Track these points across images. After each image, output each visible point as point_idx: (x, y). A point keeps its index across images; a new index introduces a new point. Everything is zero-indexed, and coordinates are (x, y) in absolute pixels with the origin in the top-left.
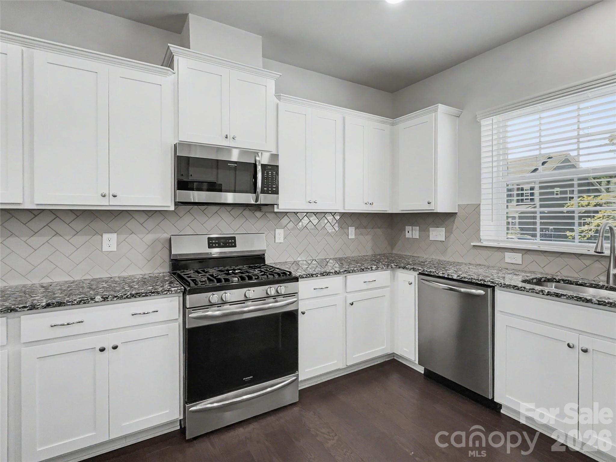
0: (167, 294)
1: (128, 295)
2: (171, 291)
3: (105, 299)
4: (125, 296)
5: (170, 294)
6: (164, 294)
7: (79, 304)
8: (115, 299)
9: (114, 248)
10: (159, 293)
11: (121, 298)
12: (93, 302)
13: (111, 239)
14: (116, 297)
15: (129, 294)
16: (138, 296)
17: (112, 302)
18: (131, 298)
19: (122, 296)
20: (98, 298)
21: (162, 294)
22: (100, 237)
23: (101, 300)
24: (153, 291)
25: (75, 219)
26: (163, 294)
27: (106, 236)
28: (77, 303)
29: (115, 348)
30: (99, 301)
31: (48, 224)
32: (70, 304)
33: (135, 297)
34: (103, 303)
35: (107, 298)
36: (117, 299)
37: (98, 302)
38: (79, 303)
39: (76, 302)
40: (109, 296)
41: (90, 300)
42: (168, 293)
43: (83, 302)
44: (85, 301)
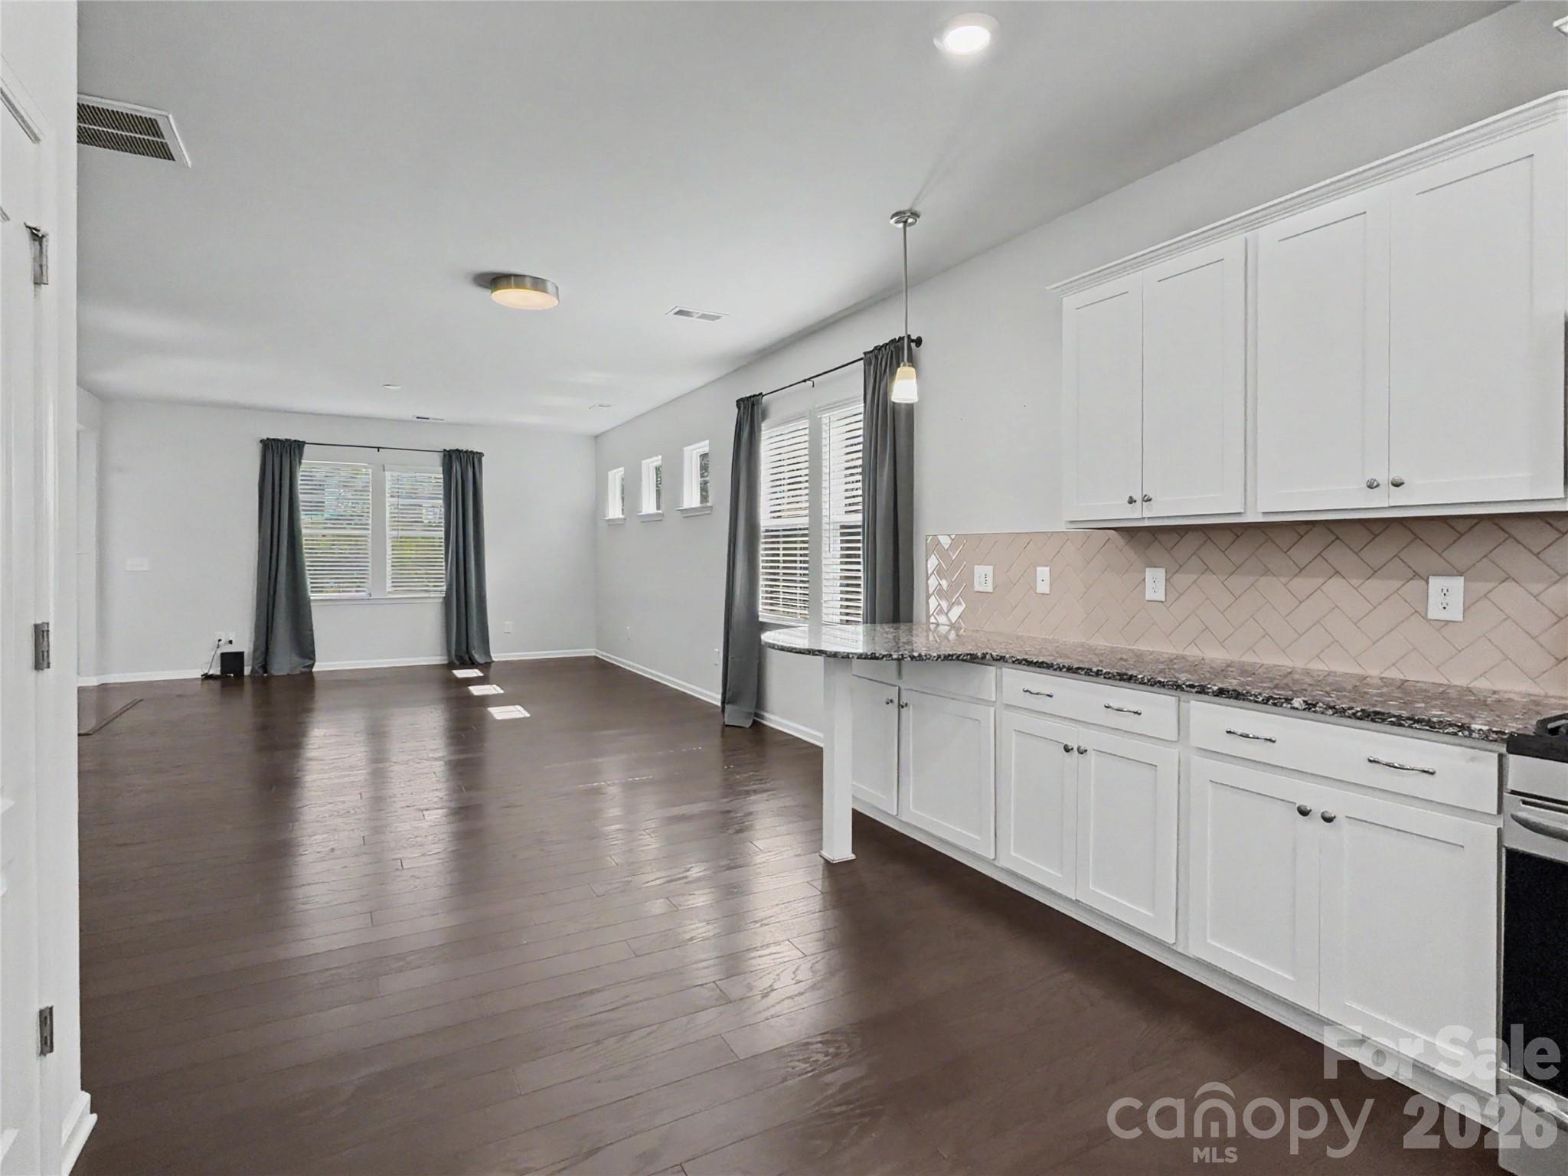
0: (1455, 734)
1: (1358, 712)
2: (1469, 729)
3: (1310, 706)
4: (1350, 712)
5: (1466, 736)
6: (1447, 733)
7: (1266, 704)
8: (1330, 712)
9: (1456, 613)
10: (1435, 728)
11: (1340, 712)
12: (1289, 706)
13: (1447, 590)
14: (1333, 708)
15: (1359, 709)
16: (1380, 721)
17: (1322, 717)
18: (1362, 719)
19: (1344, 710)
20: (1297, 702)
21: (1441, 731)
22: (1423, 583)
23: (1303, 707)
24: (1416, 718)
25: (1370, 542)
26: (1443, 733)
27: (1436, 583)
28: (1263, 700)
29: (1328, 820)
30: (1300, 708)
31: (1321, 552)
32: (1252, 698)
33: (1373, 721)
34: (1307, 714)
35: (1315, 706)
36: (1333, 714)
37: (1297, 709)
38: (1266, 701)
39: (1260, 699)
40: (1317, 703)
41: (1283, 700)
42: (1460, 734)
43: (1271, 702)
44: (1276, 701)
